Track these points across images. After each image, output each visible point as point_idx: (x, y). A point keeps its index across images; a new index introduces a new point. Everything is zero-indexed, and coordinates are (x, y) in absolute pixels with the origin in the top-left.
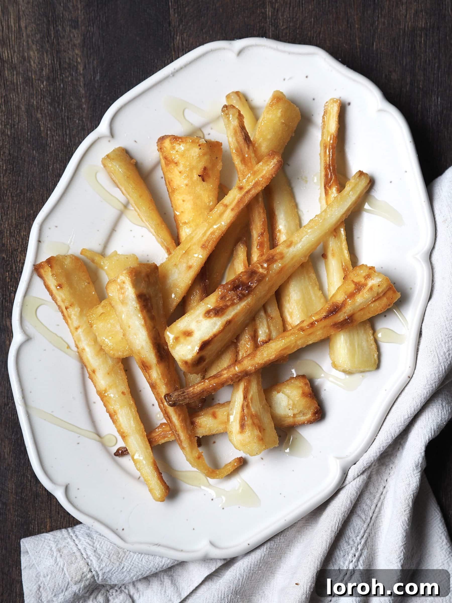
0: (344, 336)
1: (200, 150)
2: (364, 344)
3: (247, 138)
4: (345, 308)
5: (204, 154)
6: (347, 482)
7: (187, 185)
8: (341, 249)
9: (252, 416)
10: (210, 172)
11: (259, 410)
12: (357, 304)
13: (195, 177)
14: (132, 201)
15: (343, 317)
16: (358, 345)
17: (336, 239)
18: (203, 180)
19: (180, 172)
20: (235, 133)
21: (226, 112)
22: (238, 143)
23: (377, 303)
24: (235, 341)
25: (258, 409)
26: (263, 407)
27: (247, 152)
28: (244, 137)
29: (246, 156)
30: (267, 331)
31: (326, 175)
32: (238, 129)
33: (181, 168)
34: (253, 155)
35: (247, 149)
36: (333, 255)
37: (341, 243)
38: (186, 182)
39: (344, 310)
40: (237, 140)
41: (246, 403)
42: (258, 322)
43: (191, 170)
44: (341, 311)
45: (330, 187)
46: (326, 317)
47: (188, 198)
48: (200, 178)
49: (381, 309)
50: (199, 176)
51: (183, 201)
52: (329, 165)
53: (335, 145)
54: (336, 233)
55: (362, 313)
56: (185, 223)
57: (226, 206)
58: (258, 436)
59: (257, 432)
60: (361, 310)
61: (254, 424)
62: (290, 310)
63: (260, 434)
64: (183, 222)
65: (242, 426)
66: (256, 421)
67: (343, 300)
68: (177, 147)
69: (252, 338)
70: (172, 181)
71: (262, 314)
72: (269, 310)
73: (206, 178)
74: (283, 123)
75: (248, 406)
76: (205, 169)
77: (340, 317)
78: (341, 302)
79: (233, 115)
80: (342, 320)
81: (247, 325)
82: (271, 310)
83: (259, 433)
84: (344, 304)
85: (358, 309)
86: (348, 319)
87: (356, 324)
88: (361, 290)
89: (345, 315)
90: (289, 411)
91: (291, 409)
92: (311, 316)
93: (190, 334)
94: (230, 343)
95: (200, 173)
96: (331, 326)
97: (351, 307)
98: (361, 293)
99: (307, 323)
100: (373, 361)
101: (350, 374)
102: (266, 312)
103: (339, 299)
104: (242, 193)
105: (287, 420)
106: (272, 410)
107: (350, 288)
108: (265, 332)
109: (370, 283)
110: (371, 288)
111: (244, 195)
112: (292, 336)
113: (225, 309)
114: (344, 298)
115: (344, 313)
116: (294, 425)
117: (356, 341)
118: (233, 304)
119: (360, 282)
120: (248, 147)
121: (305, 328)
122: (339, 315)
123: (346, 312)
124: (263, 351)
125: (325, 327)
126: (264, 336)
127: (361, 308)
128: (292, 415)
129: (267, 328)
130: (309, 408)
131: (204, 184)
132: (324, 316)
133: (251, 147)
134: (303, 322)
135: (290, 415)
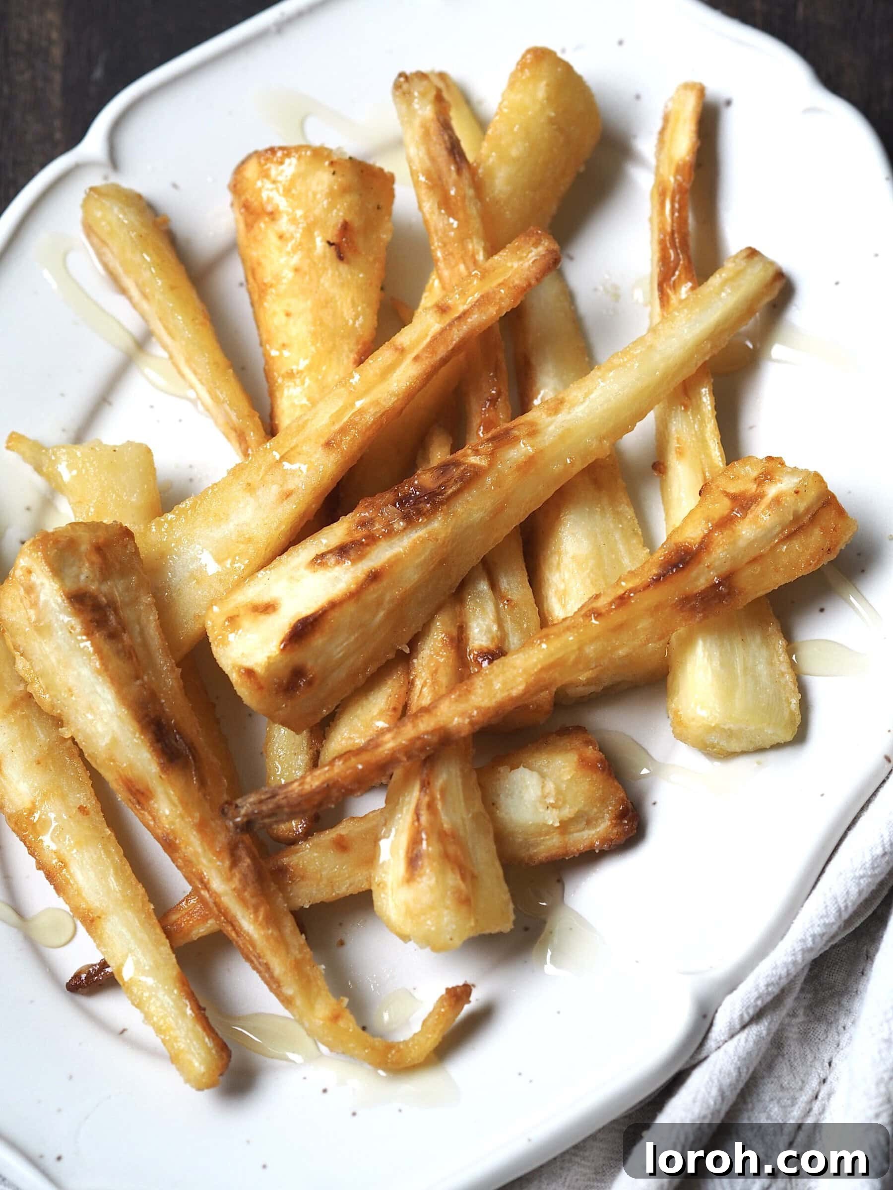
0: (704, 642)
1: (332, 178)
2: (762, 668)
3: (455, 150)
4: (709, 553)
5: (345, 190)
6: (711, 1043)
7: (297, 270)
8: (703, 441)
9: (443, 836)
10: (360, 241)
11: (464, 825)
12: (742, 543)
13: (320, 243)
14: (158, 327)
15: (707, 580)
16: (745, 669)
17: (689, 413)
18: (341, 257)
19: (281, 237)
20: (426, 134)
21: (405, 87)
22: (433, 159)
23: (797, 545)
24: (407, 651)
25: (459, 821)
26: (476, 818)
27: (456, 185)
28: (448, 145)
29: (453, 192)
30: (495, 628)
31: (664, 259)
32: (434, 127)
33: (284, 224)
34: (471, 192)
35: (454, 175)
36: (680, 453)
37: (702, 423)
38: (295, 260)
39: (707, 560)
40: (429, 152)
41: (426, 799)
42: (470, 605)
43: (309, 232)
44: (699, 563)
45: (675, 287)
46: (657, 580)
47: (302, 306)
48: (331, 252)
49: (808, 562)
50: (330, 244)
51: (288, 315)
52: (673, 233)
53: (687, 186)
54: (690, 398)
55: (757, 569)
56: (291, 375)
57: (402, 351)
58: (457, 891)
59: (453, 879)
60: (754, 560)
61: (446, 856)
62: (562, 586)
63: (463, 886)
64: (283, 371)
65: (413, 861)
66: (452, 849)
67: (702, 535)
68: (274, 171)
69: (452, 640)
70: (259, 264)
71: (484, 586)
72: (504, 584)
73: (348, 255)
74: (551, 121)
75: (431, 806)
76: (345, 228)
77: (697, 579)
78: (698, 540)
79: (423, 95)
80: (702, 588)
81: (439, 609)
82: (508, 584)
83: (460, 882)
84: (705, 545)
85: (746, 560)
86: (720, 584)
87: (742, 602)
88: (749, 508)
89: (712, 573)
90: (549, 811)
91: (553, 806)
92: (618, 583)
93: (268, 608)
94: (391, 656)
95: (332, 235)
96: (674, 606)
97: (726, 550)
98: (750, 516)
99: (609, 599)
100: (786, 714)
101: (725, 757)
102: (494, 586)
103: (692, 535)
104: (448, 319)
105: (543, 840)
106: (500, 814)
107: (721, 507)
108: (489, 630)
109: (772, 491)
110: (777, 500)
111: (451, 325)
112: (569, 633)
113: (367, 545)
114: (706, 532)
115: (708, 567)
116: (567, 854)
117: (738, 659)
118: (390, 533)
119: (746, 491)
120: (459, 171)
121: (603, 611)
122: (694, 574)
123: (712, 567)
124: (491, 677)
125: (658, 608)
126: (484, 638)
127: (753, 554)
128: (557, 824)
129: (494, 622)
130: (603, 801)
131: (343, 268)
132: (655, 575)
133: (466, 173)
134: (597, 597)
135: (550, 823)
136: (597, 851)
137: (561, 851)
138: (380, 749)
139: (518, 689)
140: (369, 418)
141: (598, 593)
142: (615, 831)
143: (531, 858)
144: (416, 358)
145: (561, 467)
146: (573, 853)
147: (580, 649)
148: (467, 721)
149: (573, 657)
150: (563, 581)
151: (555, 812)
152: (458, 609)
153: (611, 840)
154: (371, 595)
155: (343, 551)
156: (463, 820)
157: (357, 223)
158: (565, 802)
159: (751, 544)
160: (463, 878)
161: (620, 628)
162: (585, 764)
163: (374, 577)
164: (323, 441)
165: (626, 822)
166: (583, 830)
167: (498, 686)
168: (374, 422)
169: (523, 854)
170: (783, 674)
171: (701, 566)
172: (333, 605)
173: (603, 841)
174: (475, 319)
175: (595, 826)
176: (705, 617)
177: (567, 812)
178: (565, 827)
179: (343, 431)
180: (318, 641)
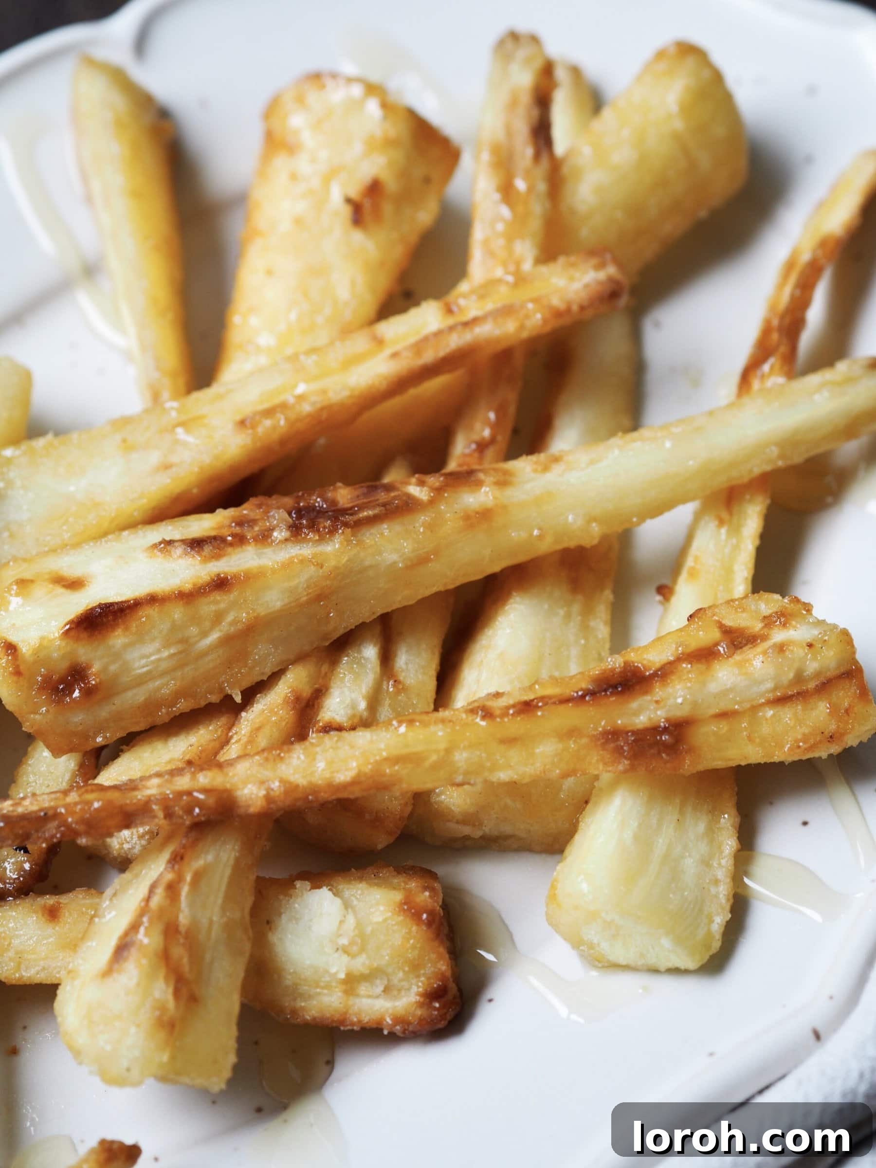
2: (690, 865)
3: (542, 131)
4: (665, 685)
5: (389, 143)
9: (171, 930)
10: (388, 208)
11: (210, 929)
12: (713, 687)
13: (336, 196)
15: (650, 717)
16: (666, 856)
17: (723, 531)
18: (357, 221)
19: (293, 177)
20: (513, 103)
21: (510, 47)
23: (788, 715)
24: (238, 699)
25: (205, 922)
26: (229, 927)
27: (526, 174)
28: (535, 122)
30: (363, 705)
32: (526, 98)
33: (303, 164)
34: (543, 188)
35: (529, 161)
36: (692, 574)
37: (736, 545)
38: (300, 209)
39: (659, 691)
40: (507, 124)
41: (169, 876)
42: (343, 668)
43: (327, 179)
44: (646, 693)
46: (582, 697)
47: (290, 267)
48: (346, 211)
49: (797, 741)
50: (349, 201)
51: (269, 273)
54: (731, 513)
55: (723, 727)
57: (380, 342)
58: (162, 1008)
59: (161, 991)
60: (724, 715)
61: (165, 956)
63: (171, 1003)
65: (122, 949)
66: (177, 952)
67: (664, 661)
69: (298, 699)
71: (370, 652)
72: (402, 661)
73: (367, 220)
76: (374, 188)
77: (637, 713)
78: (658, 665)
79: (527, 60)
80: (640, 726)
81: (300, 659)
83: (170, 998)
84: (663, 673)
85: (713, 711)
86: (665, 730)
87: (689, 766)
88: (741, 648)
89: (659, 713)
90: (336, 955)
91: (345, 951)
92: (531, 687)
93: (74, 584)
94: (214, 698)
95: (354, 192)
96: (594, 738)
97: (689, 688)
98: (737, 657)
99: (511, 702)
100: (701, 933)
101: (603, 967)
102: (386, 658)
103: (651, 658)
104: (451, 321)
105: (319, 994)
106: (273, 938)
107: (705, 635)
108: (353, 705)
109: (779, 636)
110: (781, 648)
111: (451, 329)
112: (440, 726)
113: (231, 544)
114: (672, 658)
115: (657, 702)
116: (342, 1022)
117: (661, 841)
118: (264, 538)
119: (748, 628)
120: (537, 156)
121: (498, 712)
122: (634, 705)
123: (662, 704)
124: (318, 749)
125: (572, 733)
126: (342, 712)
127: (724, 705)
128: (342, 976)
129: (363, 697)
130: (415, 967)
131: (358, 236)
132: (581, 689)
133: (545, 162)
134: (498, 695)
135: (333, 970)
136: (386, 1032)
137: (337, 1017)
138: (136, 793)
139: (343, 776)
140: (307, 408)
141: (501, 691)
142: (419, 1012)
143: (294, 1012)
144: (395, 355)
145: (523, 535)
146: (353, 1024)
147: (448, 751)
148: (263, 793)
149: (434, 758)
150: (478, 681)
151: (345, 959)
152: (325, 668)
153: (409, 1023)
154: (208, 606)
155: (196, 544)
156: (211, 922)
157: (391, 184)
158: (363, 949)
159: (725, 693)
160: (177, 993)
161: (510, 741)
162: (409, 909)
163: (221, 584)
164: (238, 418)
165: (437, 1005)
166: (378, 997)
167: (321, 765)
168: (310, 415)
169: (287, 1003)
170: (716, 882)
171: (648, 698)
172: (152, 599)
173: (398, 1020)
174: (486, 331)
175: (396, 998)
176: (632, 768)
177: (360, 964)
178: (351, 982)
179: (269, 413)
180: (118, 639)
